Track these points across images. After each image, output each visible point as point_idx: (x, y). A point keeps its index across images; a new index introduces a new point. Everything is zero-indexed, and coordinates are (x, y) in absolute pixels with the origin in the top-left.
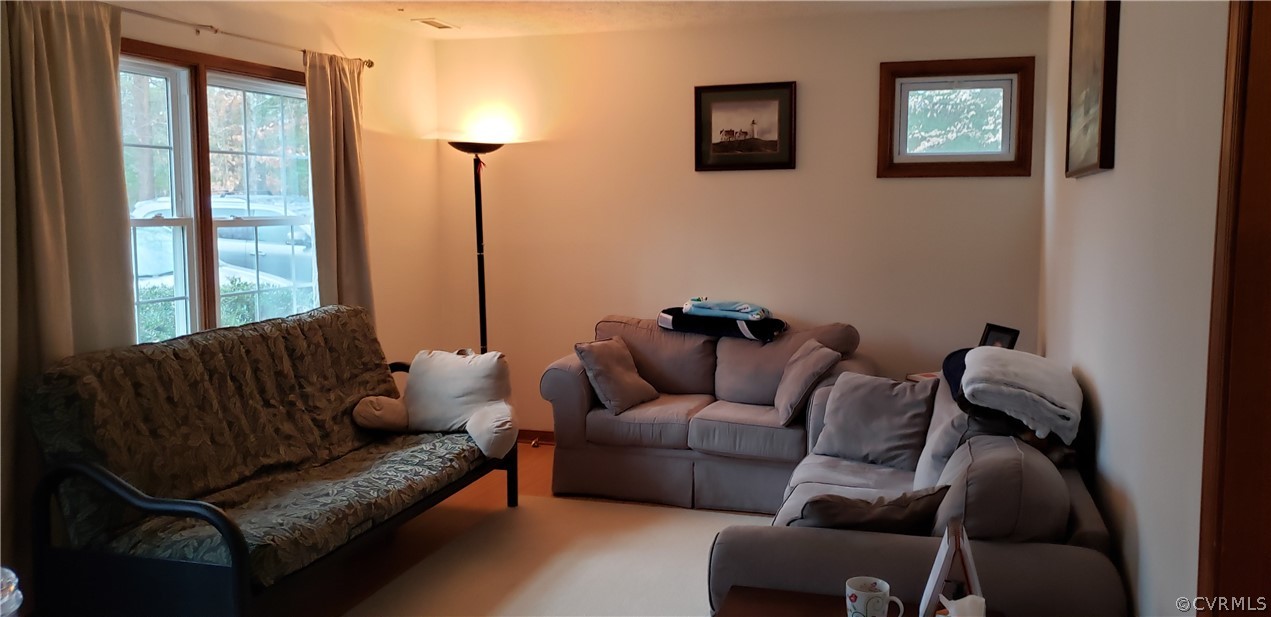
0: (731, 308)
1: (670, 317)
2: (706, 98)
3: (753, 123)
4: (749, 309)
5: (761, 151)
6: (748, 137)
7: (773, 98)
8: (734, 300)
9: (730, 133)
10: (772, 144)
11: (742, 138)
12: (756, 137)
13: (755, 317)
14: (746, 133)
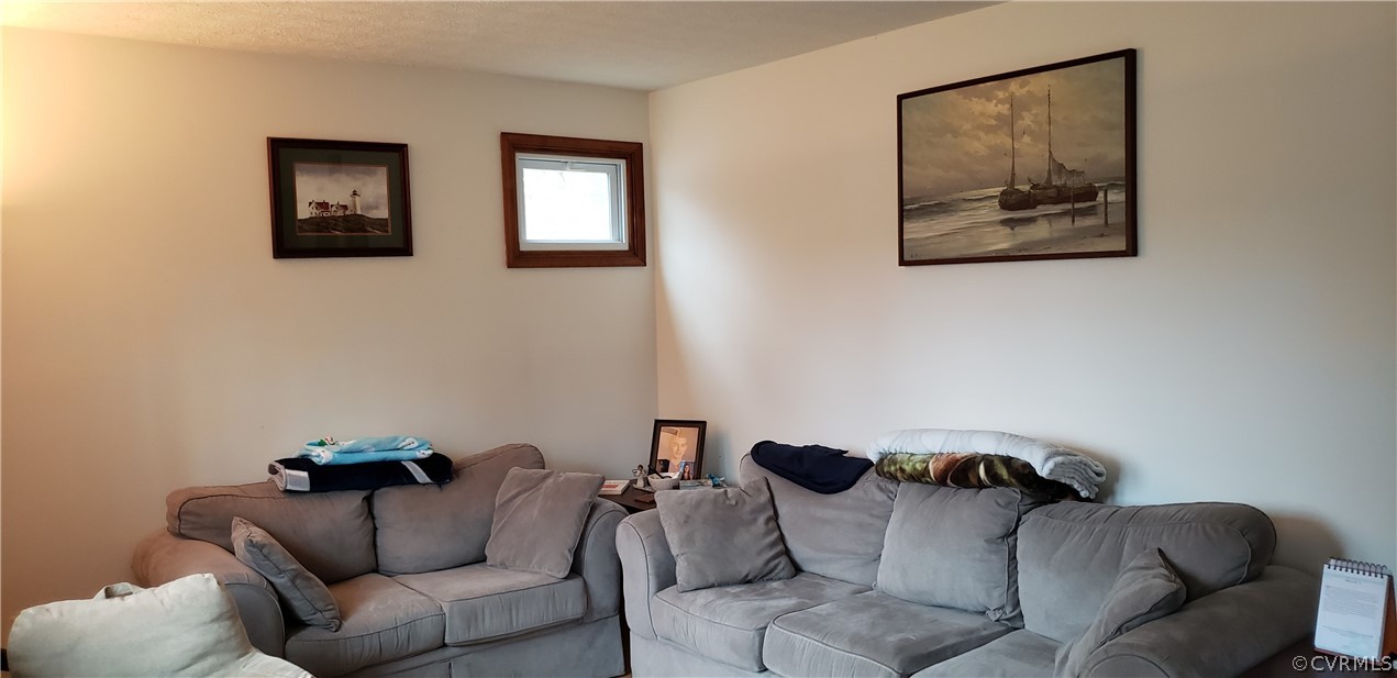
0: (393, 446)
1: (305, 474)
2: (286, 156)
3: (355, 193)
4: (416, 444)
5: (366, 231)
6: (348, 213)
7: (379, 163)
8: (392, 434)
9: (323, 205)
10: (381, 223)
11: (340, 213)
12: (359, 212)
13: (425, 453)
14: (345, 207)
